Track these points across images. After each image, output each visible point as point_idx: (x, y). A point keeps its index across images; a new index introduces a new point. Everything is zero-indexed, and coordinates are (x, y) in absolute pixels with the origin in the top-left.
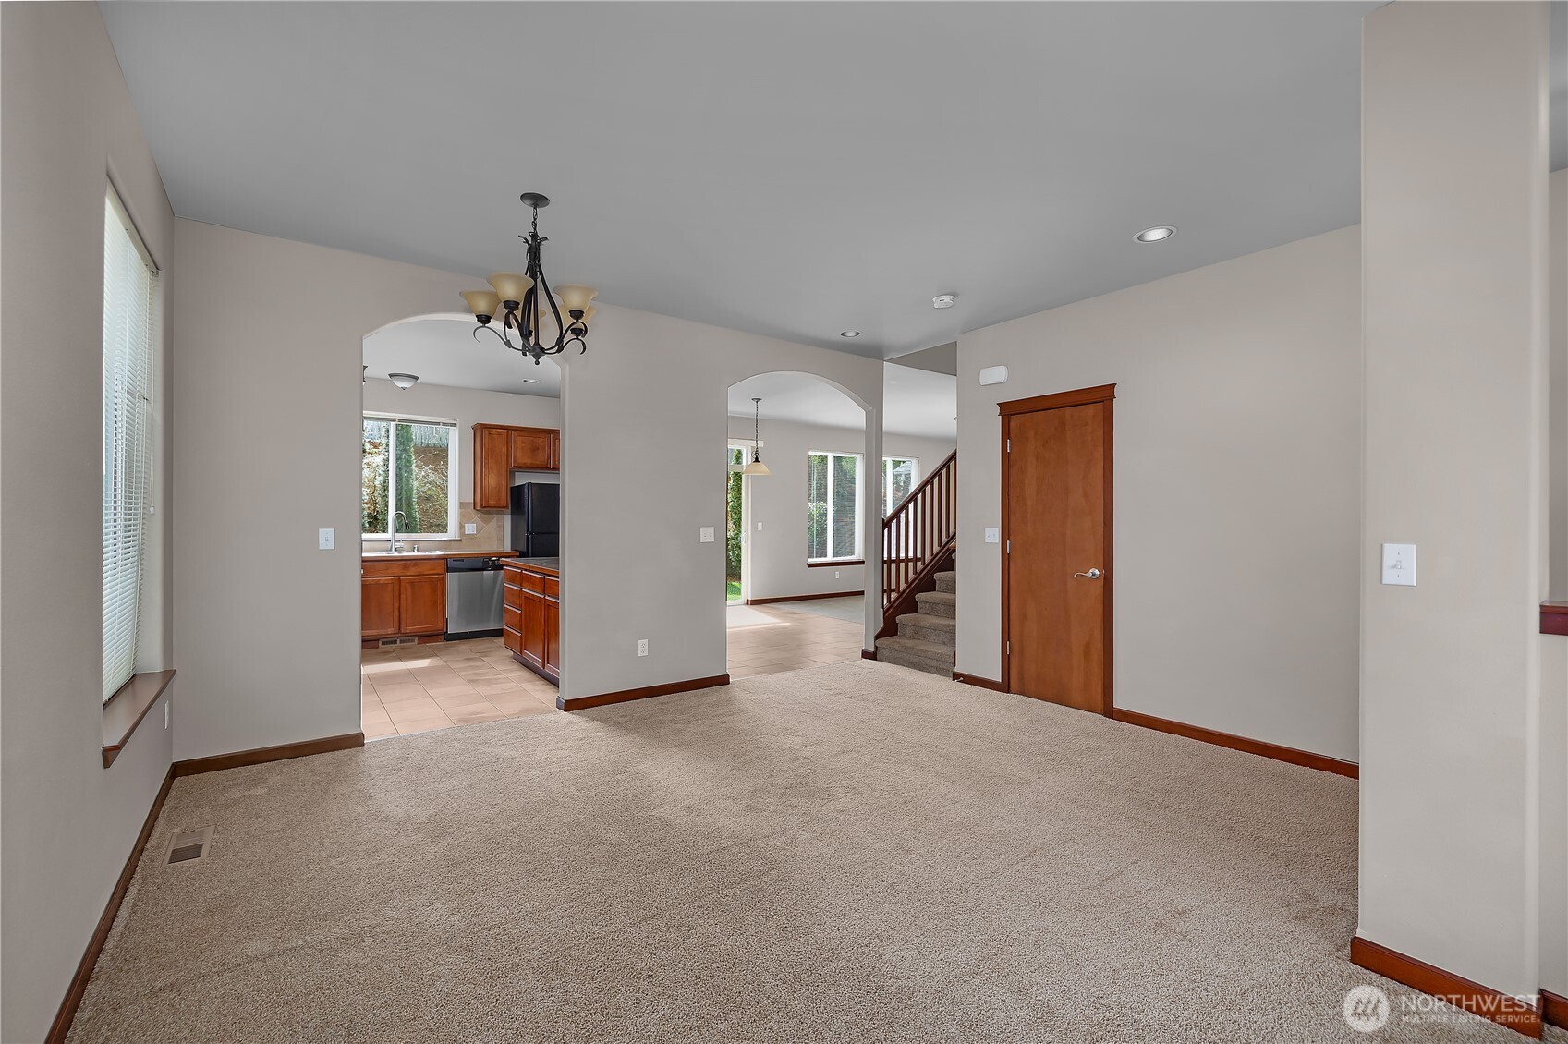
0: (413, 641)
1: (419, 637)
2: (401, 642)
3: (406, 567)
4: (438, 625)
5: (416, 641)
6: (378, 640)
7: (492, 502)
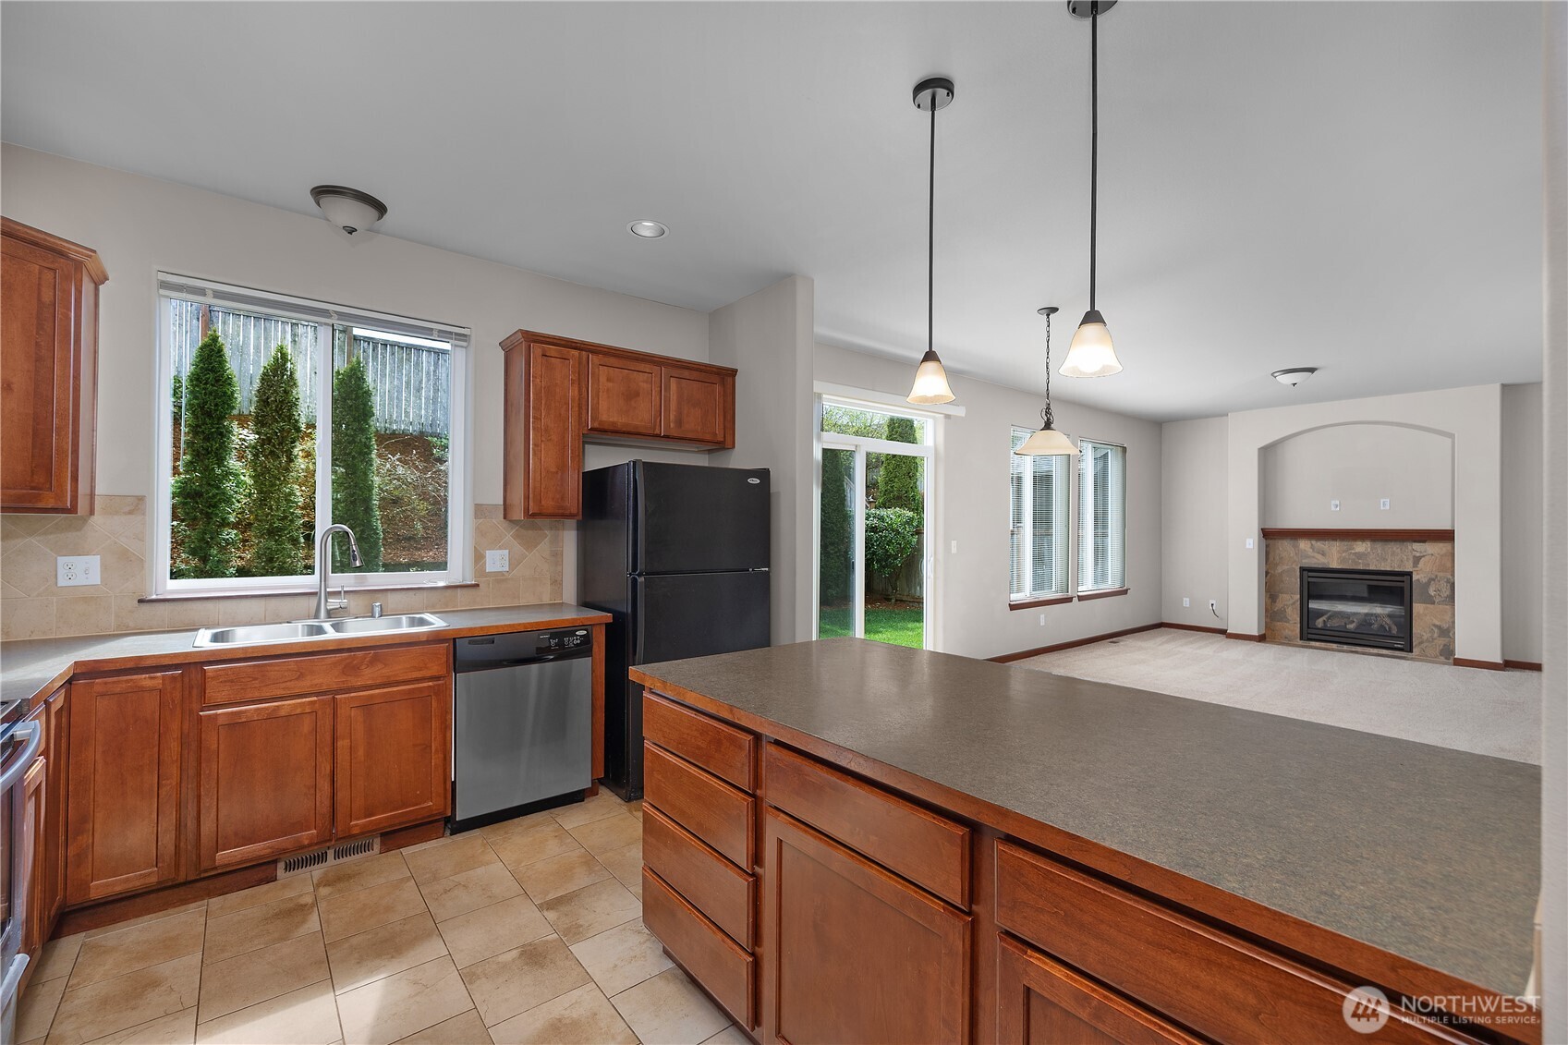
0: (368, 847)
1: (382, 835)
2: (338, 855)
3: (352, 668)
4: (432, 804)
5: (377, 847)
6: (275, 862)
7: (548, 504)
